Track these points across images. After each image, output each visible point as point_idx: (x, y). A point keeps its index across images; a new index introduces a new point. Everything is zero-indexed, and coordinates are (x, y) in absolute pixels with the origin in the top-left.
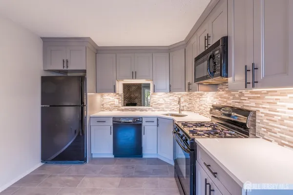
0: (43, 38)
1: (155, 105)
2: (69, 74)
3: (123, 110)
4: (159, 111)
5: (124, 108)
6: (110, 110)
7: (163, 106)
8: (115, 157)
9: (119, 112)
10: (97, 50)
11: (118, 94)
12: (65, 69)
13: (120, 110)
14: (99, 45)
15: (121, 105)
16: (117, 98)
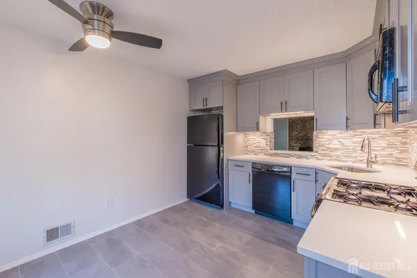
0: (189, 80)
1: (323, 150)
2: (213, 112)
3: (271, 155)
4: (330, 160)
5: (273, 152)
6: (256, 154)
7: (339, 153)
8: (256, 213)
9: (266, 156)
10: (238, 81)
11: (265, 133)
12: (205, 107)
13: (268, 155)
14: (239, 74)
15: (269, 148)
16: (264, 139)
